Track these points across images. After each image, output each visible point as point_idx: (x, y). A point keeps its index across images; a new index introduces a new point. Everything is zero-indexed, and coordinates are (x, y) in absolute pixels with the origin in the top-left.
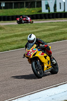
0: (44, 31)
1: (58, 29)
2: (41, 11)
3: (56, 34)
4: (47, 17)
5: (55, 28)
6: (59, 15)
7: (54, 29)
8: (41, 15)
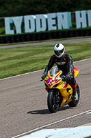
0: (10, 59)
1: (28, 56)
2: (4, 32)
3: (25, 63)
4: (13, 40)
5: (24, 55)
6: (29, 37)
7: (22, 56)
8: (4, 37)
